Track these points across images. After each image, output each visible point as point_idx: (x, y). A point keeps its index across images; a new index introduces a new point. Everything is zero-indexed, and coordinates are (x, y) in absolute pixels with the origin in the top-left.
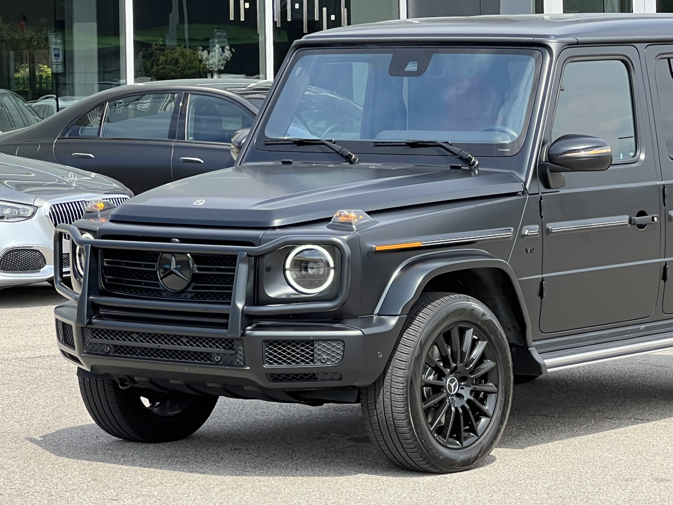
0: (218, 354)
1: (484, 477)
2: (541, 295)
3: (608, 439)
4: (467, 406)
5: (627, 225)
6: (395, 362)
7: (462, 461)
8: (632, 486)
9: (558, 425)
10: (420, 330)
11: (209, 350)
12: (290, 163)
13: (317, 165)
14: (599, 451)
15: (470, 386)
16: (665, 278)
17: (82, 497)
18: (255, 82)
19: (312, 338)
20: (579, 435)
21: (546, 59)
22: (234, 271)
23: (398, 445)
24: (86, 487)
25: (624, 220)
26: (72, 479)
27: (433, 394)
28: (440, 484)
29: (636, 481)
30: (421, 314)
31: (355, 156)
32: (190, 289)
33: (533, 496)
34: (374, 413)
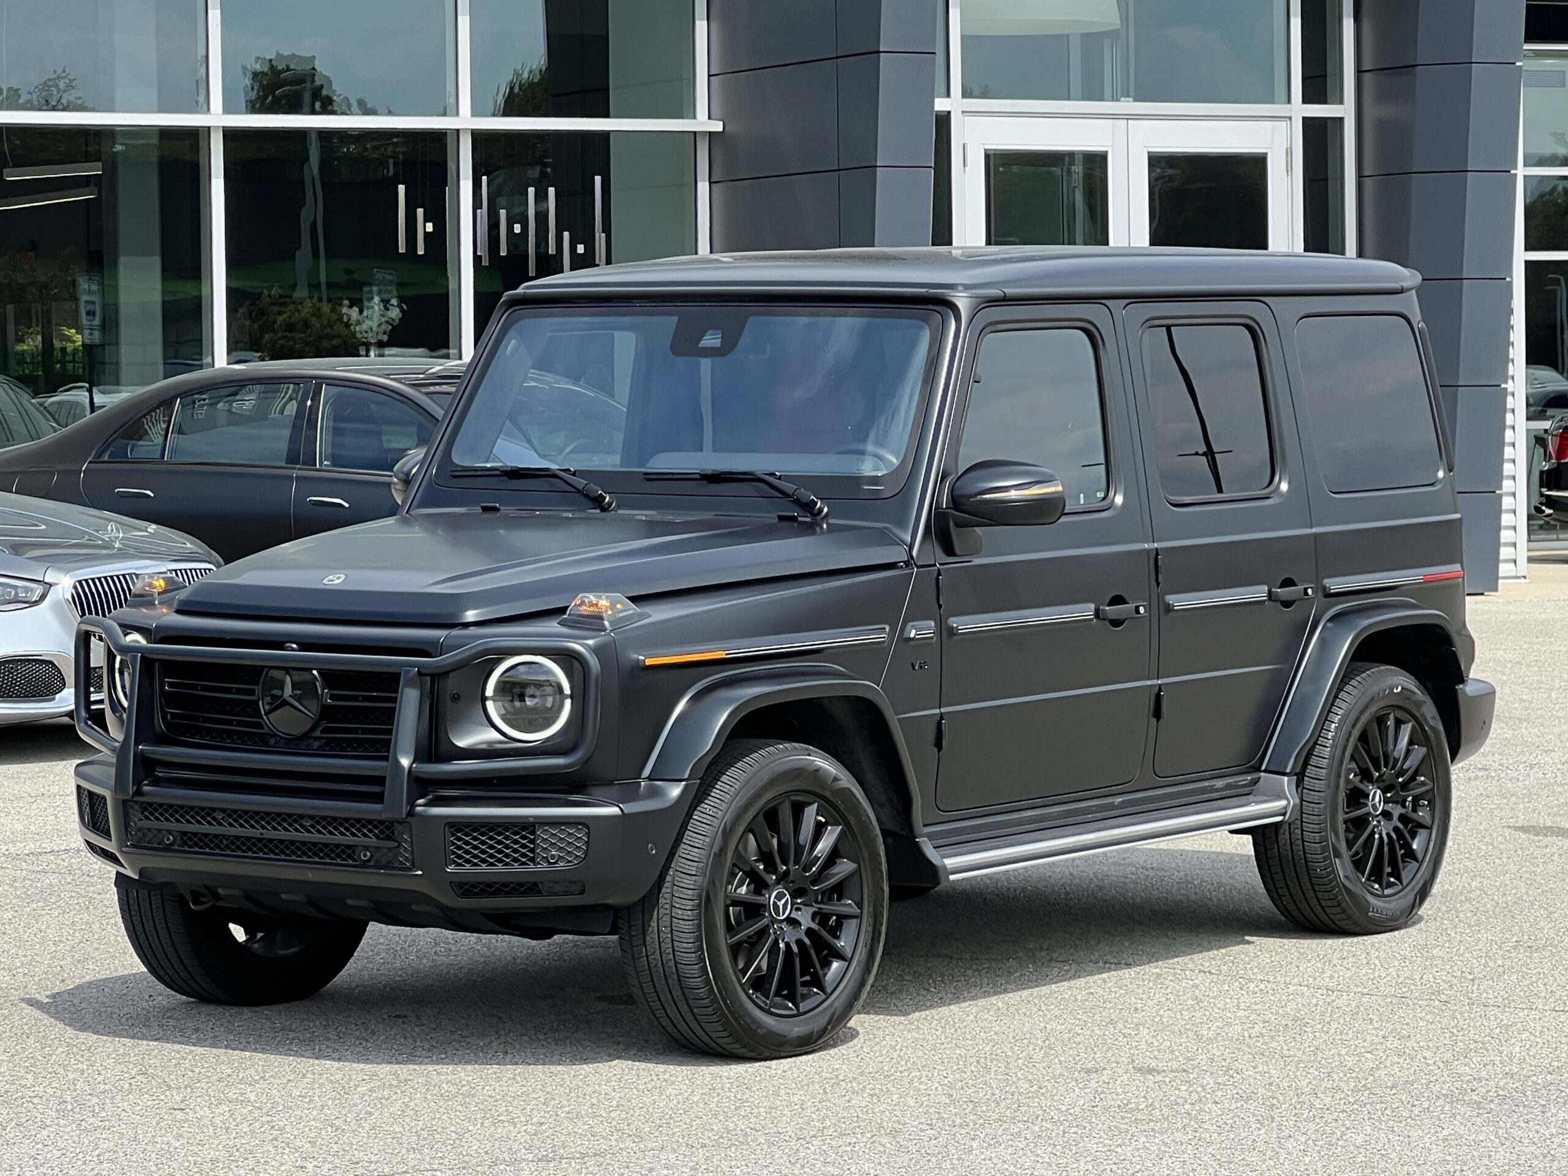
0: (367, 848)
1: (837, 1066)
2: (938, 744)
3: (1057, 998)
4: (807, 941)
5: (1091, 620)
6: (678, 863)
7: (798, 1037)
8: (1098, 1082)
9: (969, 972)
10: (724, 806)
11: (349, 839)
12: (496, 509)
13: (543, 513)
14: (1041, 1019)
15: (813, 906)
16: (1157, 714)
17: (120, 1105)
18: (441, 365)
19: (532, 820)
20: (1005, 991)
21: (950, 327)
22: (394, 700)
23: (684, 1009)
24: (127, 1086)
25: (1087, 611)
26: (103, 1072)
27: (747, 918)
28: (758, 1079)
29: (1105, 1072)
30: (724, 778)
31: (610, 497)
32: (318, 733)
33: (923, 1099)
34: (642, 952)
